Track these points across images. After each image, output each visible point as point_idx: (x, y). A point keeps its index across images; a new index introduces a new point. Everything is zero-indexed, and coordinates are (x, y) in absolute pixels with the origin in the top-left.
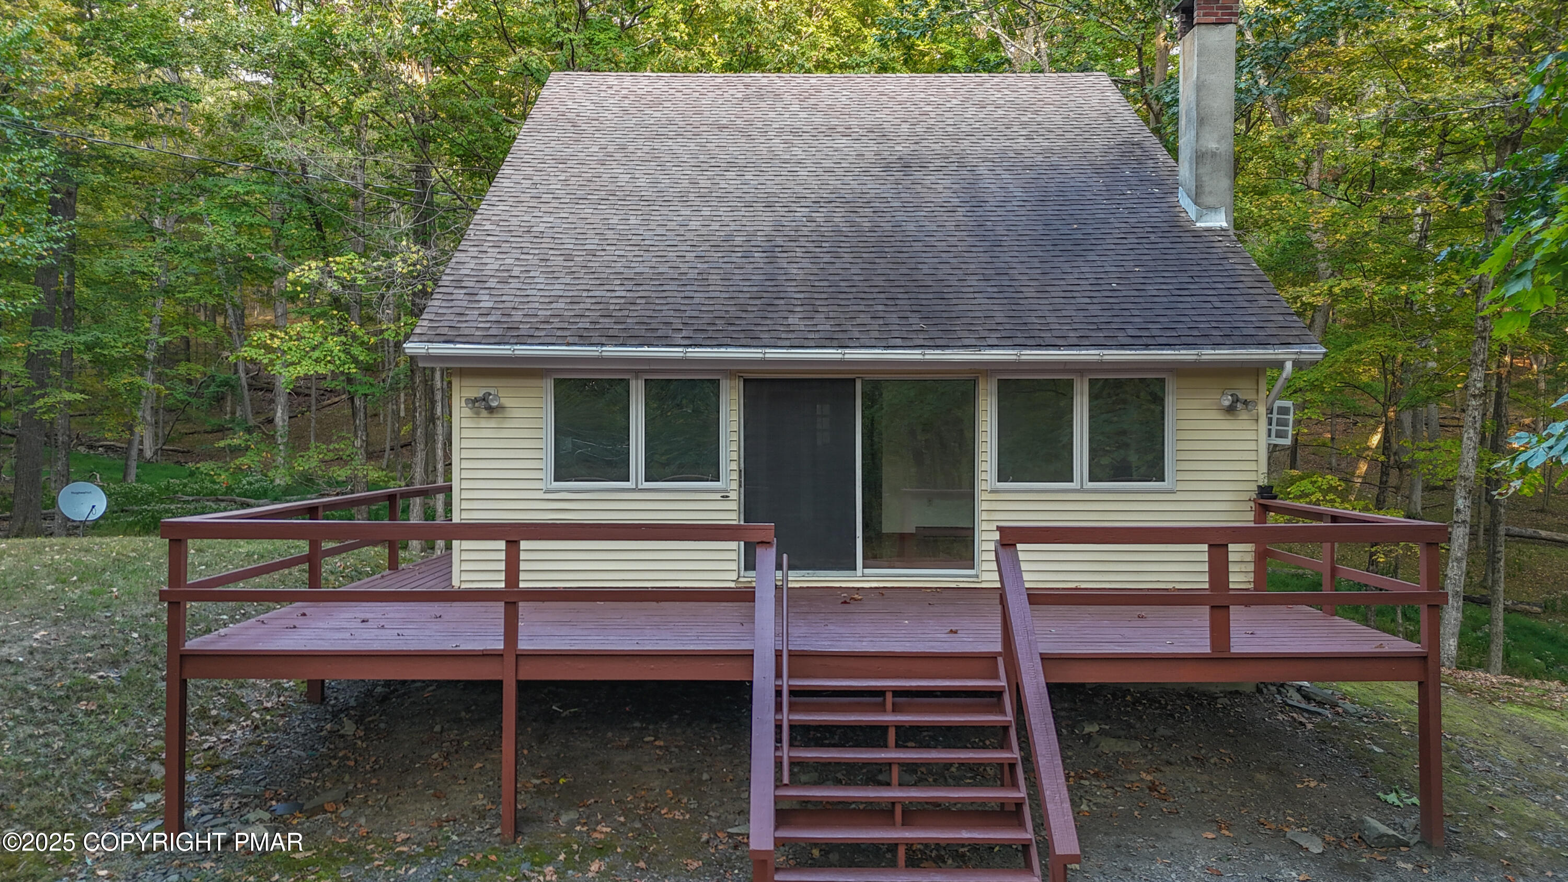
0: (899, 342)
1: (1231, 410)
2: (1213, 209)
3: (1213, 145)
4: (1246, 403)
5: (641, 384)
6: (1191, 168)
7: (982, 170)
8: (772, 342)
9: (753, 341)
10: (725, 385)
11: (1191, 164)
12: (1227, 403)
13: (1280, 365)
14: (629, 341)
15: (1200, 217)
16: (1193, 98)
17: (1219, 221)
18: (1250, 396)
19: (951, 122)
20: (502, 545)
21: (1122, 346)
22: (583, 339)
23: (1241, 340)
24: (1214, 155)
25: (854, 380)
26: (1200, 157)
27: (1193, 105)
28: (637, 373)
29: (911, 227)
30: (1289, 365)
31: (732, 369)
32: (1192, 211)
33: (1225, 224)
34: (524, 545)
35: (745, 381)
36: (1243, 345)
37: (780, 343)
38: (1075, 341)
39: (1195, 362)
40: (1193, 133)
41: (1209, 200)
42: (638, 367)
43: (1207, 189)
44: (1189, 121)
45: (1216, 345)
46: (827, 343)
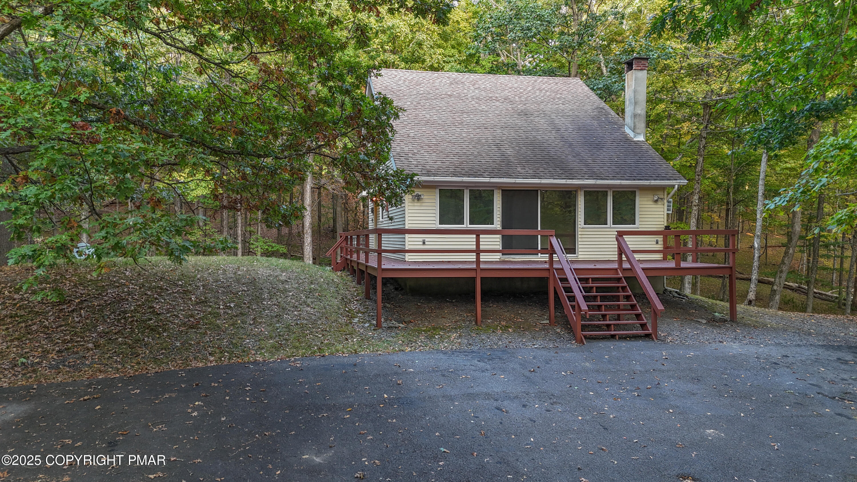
0: (557, 177)
1: (656, 201)
2: (639, 134)
3: (639, 112)
4: (661, 199)
5: (468, 191)
6: (632, 119)
7: (553, 117)
8: (517, 177)
9: (510, 176)
10: (496, 192)
11: (631, 118)
12: (656, 199)
13: (673, 186)
14: (470, 176)
15: (635, 136)
16: (632, 95)
17: (641, 138)
18: (662, 197)
19: (532, 96)
20: (475, 236)
21: (627, 180)
22: (455, 175)
23: (661, 178)
24: (640, 115)
25: (537, 190)
26: (635, 116)
27: (633, 97)
28: (467, 187)
29: (539, 137)
30: (676, 186)
31: (498, 186)
32: (631, 134)
33: (643, 140)
34: (481, 236)
35: (502, 190)
36: (663, 180)
37: (519, 177)
38: (612, 178)
39: (649, 185)
40: (633, 107)
41: (638, 131)
42: (467, 185)
43: (637, 127)
44: (630, 103)
45: (655, 180)
46: (534, 177)
